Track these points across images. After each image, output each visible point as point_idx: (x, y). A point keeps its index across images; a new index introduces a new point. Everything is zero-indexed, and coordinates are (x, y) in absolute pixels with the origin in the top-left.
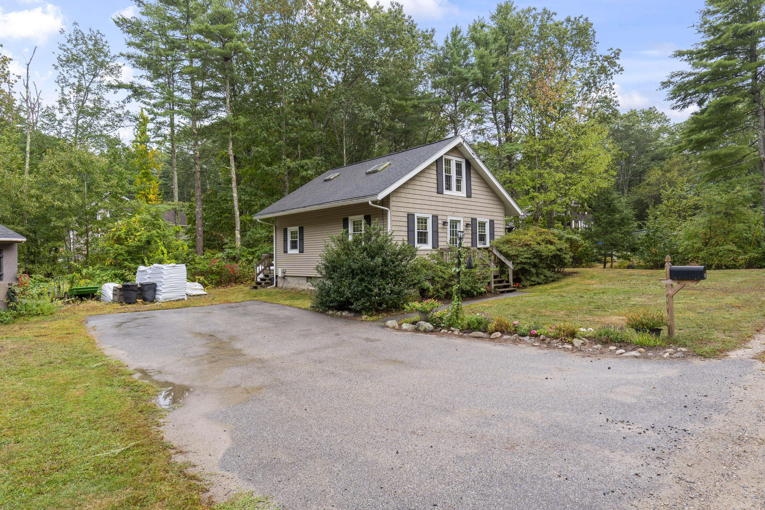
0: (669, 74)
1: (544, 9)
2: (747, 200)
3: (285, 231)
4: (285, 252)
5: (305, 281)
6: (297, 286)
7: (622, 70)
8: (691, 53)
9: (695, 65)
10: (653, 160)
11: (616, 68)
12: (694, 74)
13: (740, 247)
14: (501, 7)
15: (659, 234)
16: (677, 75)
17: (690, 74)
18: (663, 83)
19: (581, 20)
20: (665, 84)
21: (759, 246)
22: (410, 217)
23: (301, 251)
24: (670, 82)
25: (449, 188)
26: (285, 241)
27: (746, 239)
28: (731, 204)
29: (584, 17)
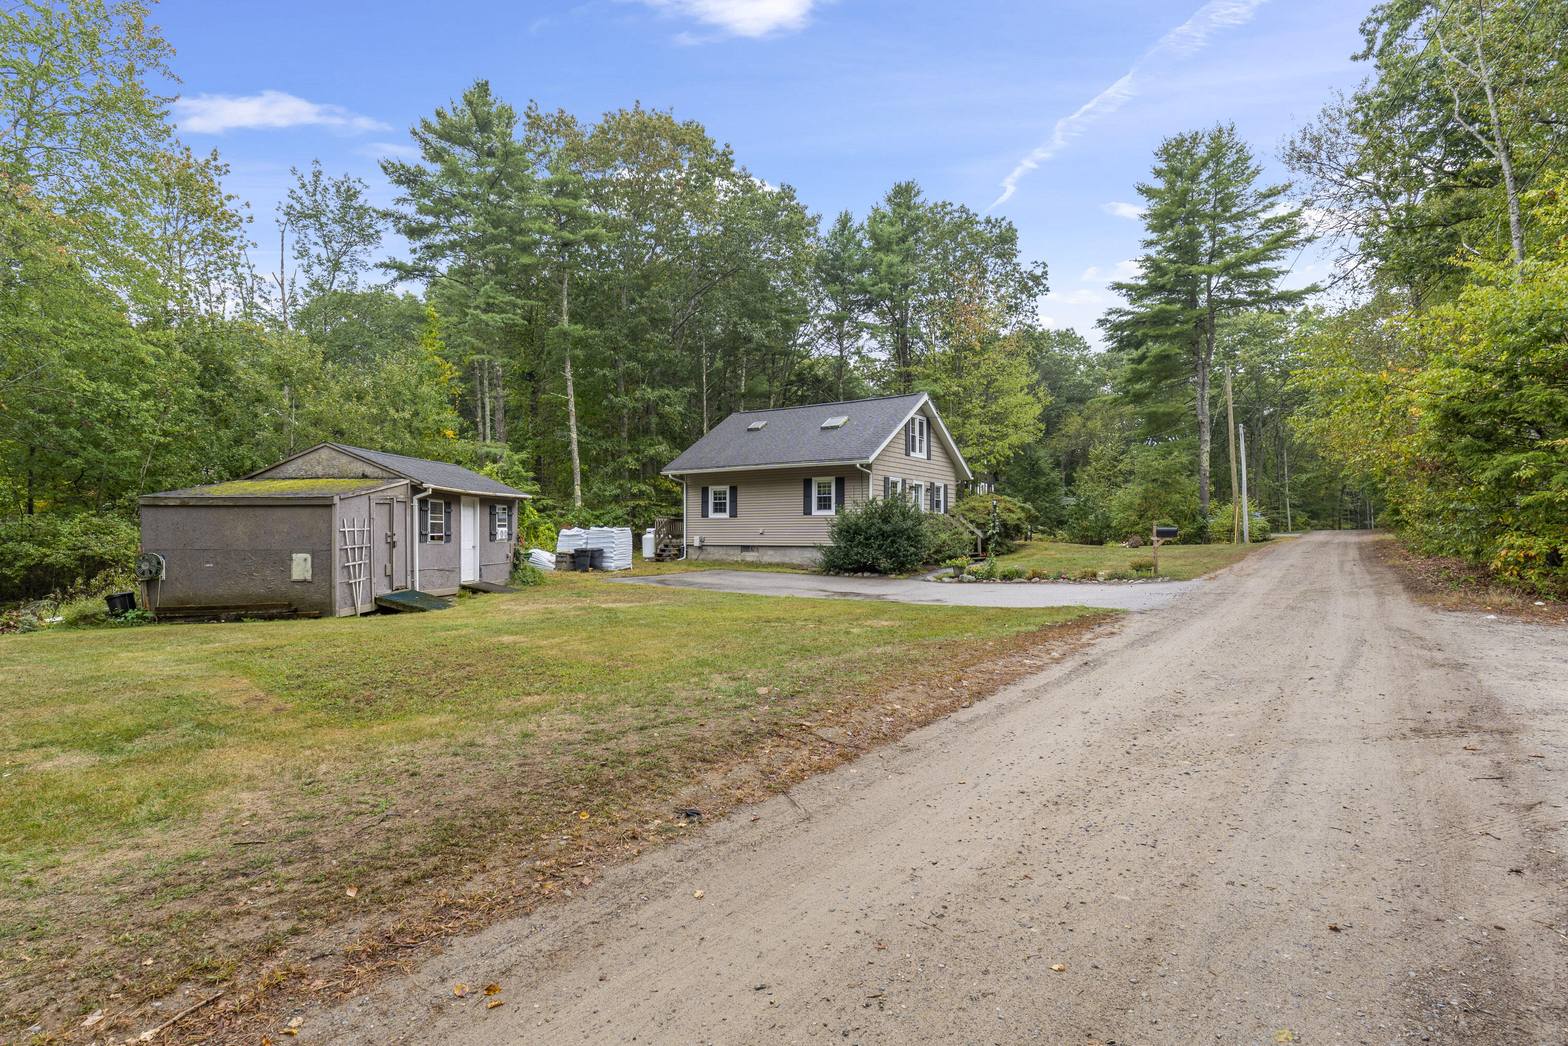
0: (1106, 311)
1: (962, 207)
2: (1184, 467)
3: (705, 491)
4: (705, 514)
5: (738, 551)
6: (724, 557)
7: (1047, 290)
8: (1130, 288)
9: (1133, 301)
10: (1069, 400)
11: (1041, 288)
12: (1133, 313)
13: (1176, 521)
14: (899, 186)
15: (1090, 504)
16: (1114, 312)
17: (1127, 313)
18: (1100, 321)
19: (1004, 223)
20: (1102, 323)
21: (1194, 521)
22: (886, 479)
23: (734, 515)
24: (1107, 320)
25: (914, 450)
26: (705, 502)
27: (1182, 512)
28: (1168, 473)
29: (1008, 220)
